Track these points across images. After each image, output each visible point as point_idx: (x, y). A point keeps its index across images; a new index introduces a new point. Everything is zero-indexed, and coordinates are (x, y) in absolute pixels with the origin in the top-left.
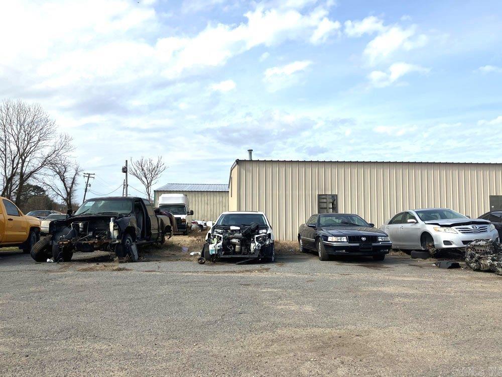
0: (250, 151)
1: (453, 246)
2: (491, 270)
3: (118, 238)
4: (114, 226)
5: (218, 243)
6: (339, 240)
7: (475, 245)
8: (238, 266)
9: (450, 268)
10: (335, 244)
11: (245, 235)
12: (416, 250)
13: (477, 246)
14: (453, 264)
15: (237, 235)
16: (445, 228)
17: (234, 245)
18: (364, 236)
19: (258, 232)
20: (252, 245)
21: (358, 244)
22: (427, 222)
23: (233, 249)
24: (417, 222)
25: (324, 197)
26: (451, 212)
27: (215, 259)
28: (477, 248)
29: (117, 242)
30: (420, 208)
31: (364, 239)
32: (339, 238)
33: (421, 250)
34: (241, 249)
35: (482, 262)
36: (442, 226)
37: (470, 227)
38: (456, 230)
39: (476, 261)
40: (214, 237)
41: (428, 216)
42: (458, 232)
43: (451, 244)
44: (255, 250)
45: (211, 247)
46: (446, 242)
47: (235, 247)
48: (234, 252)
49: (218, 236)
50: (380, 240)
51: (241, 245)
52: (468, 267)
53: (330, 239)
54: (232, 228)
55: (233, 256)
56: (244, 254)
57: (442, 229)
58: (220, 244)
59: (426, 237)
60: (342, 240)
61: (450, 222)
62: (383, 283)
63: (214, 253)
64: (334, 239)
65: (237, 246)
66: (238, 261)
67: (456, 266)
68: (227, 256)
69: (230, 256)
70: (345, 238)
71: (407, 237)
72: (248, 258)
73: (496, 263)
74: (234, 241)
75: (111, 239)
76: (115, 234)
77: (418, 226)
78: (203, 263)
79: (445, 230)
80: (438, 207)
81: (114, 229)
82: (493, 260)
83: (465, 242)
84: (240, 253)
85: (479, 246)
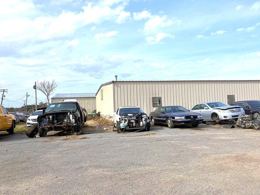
0: (116, 76)
1: (228, 118)
2: (251, 128)
3: (75, 122)
4: (72, 117)
5: (125, 122)
6: (181, 118)
8: (137, 133)
9: (231, 128)
10: (179, 120)
11: (137, 118)
12: (208, 121)
14: (232, 126)
15: (133, 118)
16: (224, 110)
17: (132, 123)
18: (192, 116)
19: (142, 116)
20: (141, 123)
21: (190, 120)
22: (214, 108)
23: (132, 125)
24: (209, 108)
26: (221, 103)
27: (124, 130)
28: (244, 118)
29: (75, 125)
30: (209, 102)
31: (192, 117)
32: (180, 117)
33: (212, 121)
34: (136, 125)
35: (246, 124)
37: (234, 109)
38: (229, 111)
39: (244, 124)
40: (122, 120)
41: (212, 105)
43: (227, 118)
44: (143, 125)
45: (121, 125)
46: (225, 117)
47: (133, 124)
49: (124, 119)
50: (198, 117)
51: (136, 123)
52: (239, 127)
53: (176, 118)
54: (129, 115)
55: (133, 128)
56: (137, 127)
57: (223, 111)
58: (127, 123)
59: (214, 115)
60: (182, 118)
63: (123, 127)
64: (179, 118)
65: (134, 123)
66: (136, 131)
67: (233, 127)
68: (130, 129)
69: (132, 129)
70: (183, 117)
71: (205, 115)
72: (139, 129)
73: (254, 124)
74: (132, 121)
75: (71, 123)
76: (73, 121)
77: (209, 110)
78: (120, 133)
79: (224, 111)
80: (214, 101)
81: (73, 118)
83: (233, 116)
84: (135, 127)
85: (246, 117)
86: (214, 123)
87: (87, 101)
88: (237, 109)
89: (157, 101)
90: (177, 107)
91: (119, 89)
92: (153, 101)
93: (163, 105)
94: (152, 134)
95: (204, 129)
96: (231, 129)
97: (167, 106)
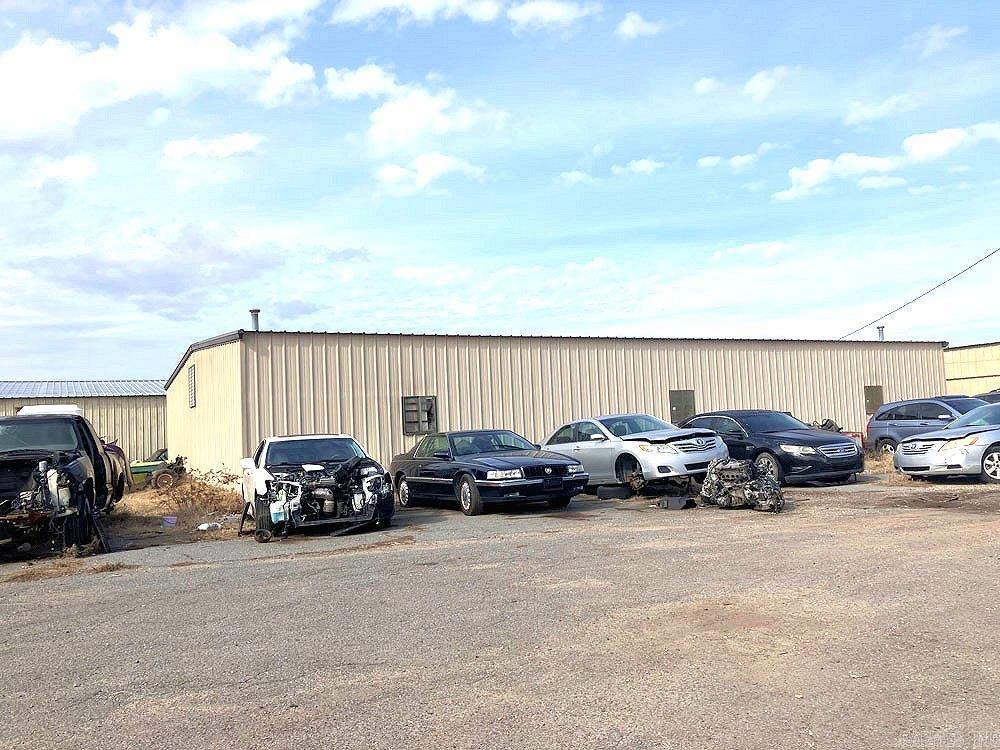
0: (255, 313)
1: (672, 473)
2: (749, 505)
3: (72, 503)
4: (59, 479)
5: (288, 499)
6: (509, 476)
7: (722, 469)
8: (338, 539)
9: (685, 508)
10: (502, 484)
11: (340, 478)
12: (605, 485)
13: (726, 469)
14: (687, 502)
15: (323, 480)
16: (659, 445)
17: (321, 500)
18: (548, 466)
19: (359, 472)
20: (358, 498)
21: (540, 481)
22: (624, 437)
23: (319, 507)
24: (607, 438)
25: (413, 401)
26: (649, 420)
27: (285, 531)
28: (725, 474)
29: (68, 512)
30: (606, 416)
31: (548, 471)
32: (507, 472)
33: (617, 485)
34: (335, 507)
35: (733, 494)
36: (652, 442)
37: (693, 441)
38: (675, 447)
39: (726, 493)
40: (280, 487)
41: (620, 427)
42: (678, 450)
43: (670, 471)
44: (365, 506)
45: (275, 508)
46: (662, 469)
47: (322, 504)
48: (322, 515)
49: (288, 485)
50: (570, 471)
51: (335, 499)
52: (710, 503)
53: (491, 475)
54: (308, 468)
55: (324, 522)
56: (342, 516)
57: (654, 447)
58: (297, 500)
59: (627, 461)
60: (513, 476)
61: (664, 436)
62: (633, 537)
63: (282, 518)
64: (500, 474)
65: (327, 502)
66: (333, 531)
67: (690, 505)
68: (312, 523)
69: (318, 522)
70: (518, 471)
71: (596, 464)
72: (349, 524)
73: (756, 493)
74: (320, 492)
75: (52, 507)
76: (64, 496)
77: (607, 445)
78: (265, 541)
79: (658, 449)
80: (624, 413)
81: (60, 486)
82: (753, 489)
83: (689, 467)
84: (333, 514)
85: (730, 469)
86: (627, 492)
87: (125, 411)
88: (704, 440)
89: (419, 412)
90: (495, 433)
91: (267, 362)
92: (405, 412)
93: (444, 428)
94: (401, 540)
95: (591, 513)
96: (683, 511)
97: (459, 430)
